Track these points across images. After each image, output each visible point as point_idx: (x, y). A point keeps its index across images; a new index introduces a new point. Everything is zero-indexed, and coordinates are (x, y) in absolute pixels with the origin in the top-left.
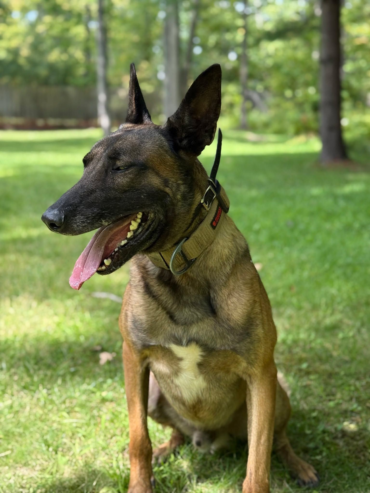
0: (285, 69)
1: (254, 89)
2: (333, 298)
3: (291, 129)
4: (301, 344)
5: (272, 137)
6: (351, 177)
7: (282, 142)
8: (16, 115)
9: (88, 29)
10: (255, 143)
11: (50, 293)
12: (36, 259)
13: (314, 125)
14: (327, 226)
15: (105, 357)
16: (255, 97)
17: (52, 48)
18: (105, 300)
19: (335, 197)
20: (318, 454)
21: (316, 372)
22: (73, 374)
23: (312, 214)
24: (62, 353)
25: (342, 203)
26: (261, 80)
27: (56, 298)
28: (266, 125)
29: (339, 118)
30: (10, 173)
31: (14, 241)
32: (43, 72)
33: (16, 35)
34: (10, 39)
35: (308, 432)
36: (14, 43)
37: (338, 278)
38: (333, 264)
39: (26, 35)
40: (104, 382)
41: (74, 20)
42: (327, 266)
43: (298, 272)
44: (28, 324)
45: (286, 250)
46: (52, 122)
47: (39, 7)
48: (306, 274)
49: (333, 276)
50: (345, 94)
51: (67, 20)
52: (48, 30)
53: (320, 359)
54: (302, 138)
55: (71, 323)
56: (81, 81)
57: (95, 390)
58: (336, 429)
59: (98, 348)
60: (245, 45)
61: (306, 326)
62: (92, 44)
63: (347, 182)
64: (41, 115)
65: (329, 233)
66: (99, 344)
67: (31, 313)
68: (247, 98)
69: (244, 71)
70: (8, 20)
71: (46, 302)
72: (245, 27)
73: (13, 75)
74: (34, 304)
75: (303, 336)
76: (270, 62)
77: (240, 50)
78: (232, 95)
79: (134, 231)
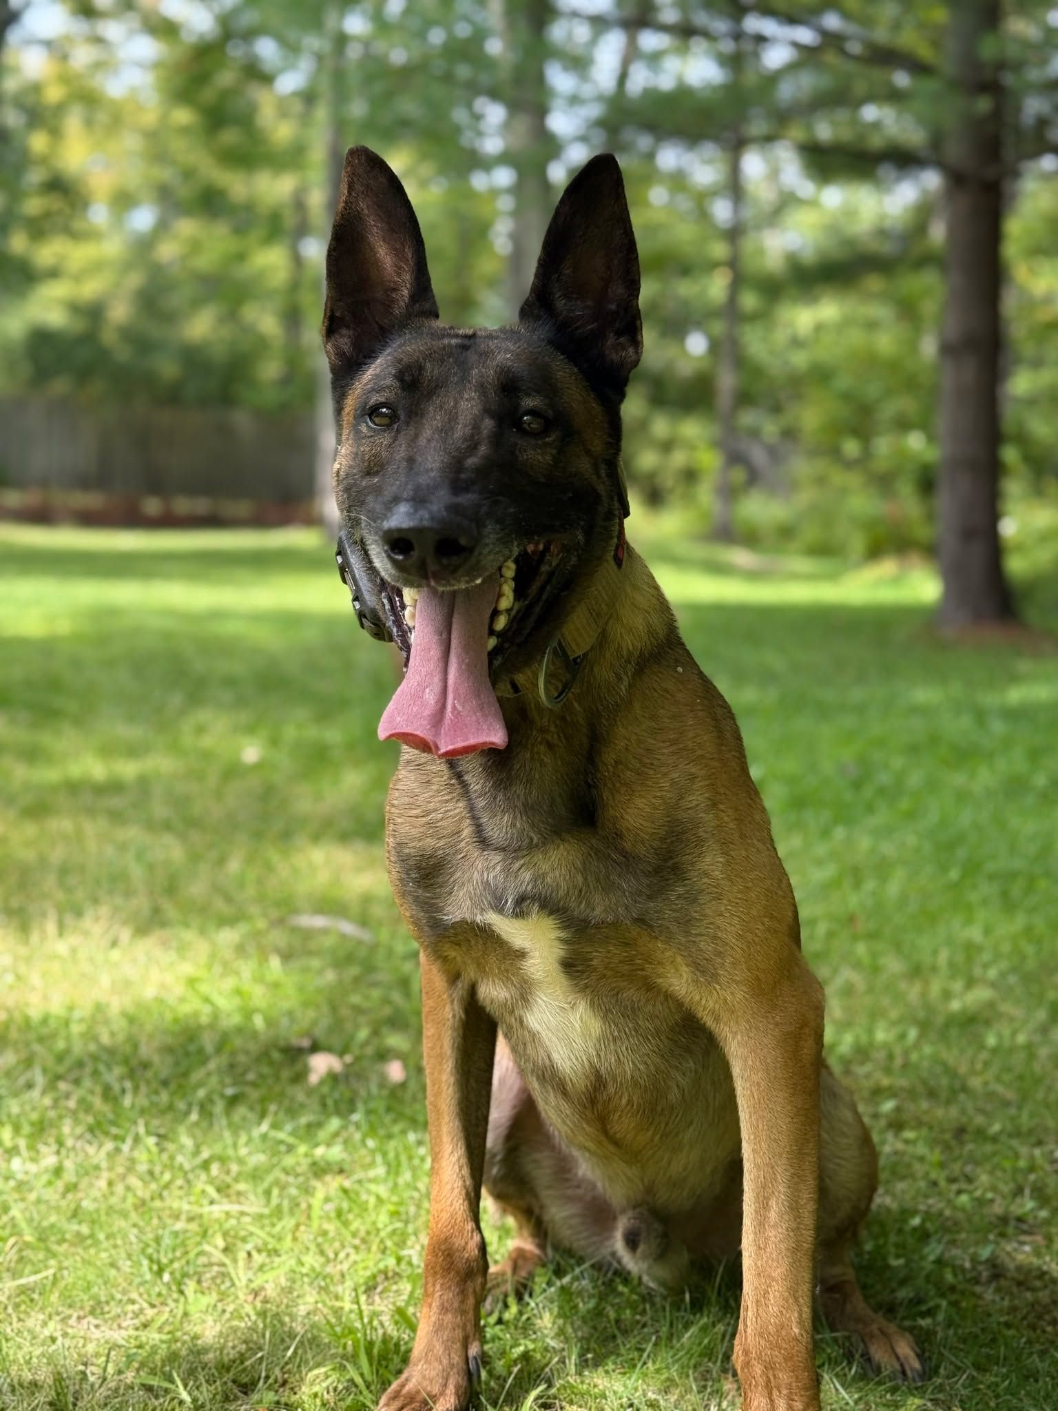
0: (843, 382)
1: (755, 433)
2: (971, 949)
3: (857, 543)
4: (880, 1055)
5: (802, 564)
6: (1024, 666)
7: (832, 577)
8: (84, 483)
9: (297, 260)
10: (753, 575)
11: (171, 911)
12: (132, 833)
13: (923, 532)
14: (958, 779)
15: (321, 1064)
16: (758, 456)
17: (197, 303)
18: (325, 931)
19: (981, 716)
20: (924, 1315)
21: (919, 1124)
22: (233, 1101)
23: (913, 750)
24: (201, 1051)
25: (998, 727)
26: (776, 409)
27: (186, 925)
28: (786, 533)
29: (993, 516)
30: (64, 627)
31: (73, 788)
32: (168, 368)
33: (96, 267)
34: (78, 278)
35: (895, 1263)
36: (90, 289)
37: (985, 902)
38: (972, 868)
39: (127, 266)
40: (319, 1125)
41: (259, 232)
42: (954, 874)
43: (870, 885)
44: (105, 981)
45: (839, 833)
46: (183, 505)
47: (164, 195)
48: (894, 888)
49: (974, 897)
50: (1010, 454)
51: (240, 230)
52: (184, 258)
53: (932, 1094)
54: (887, 567)
55: (230, 983)
56: (270, 397)
57: (291, 1140)
58: (974, 1260)
59: (306, 1043)
60: (731, 311)
61: (894, 1014)
63: (1014, 678)
64: (156, 485)
65: (962, 797)
66: (308, 1034)
67: (115, 955)
68: (735, 458)
69: (727, 381)
70: (77, 225)
71: (158, 934)
72: (733, 264)
73: (84, 374)
74: (125, 934)
75: (882, 1035)
76: (800, 360)
77: (718, 327)
78: (692, 447)
79: (508, 611)
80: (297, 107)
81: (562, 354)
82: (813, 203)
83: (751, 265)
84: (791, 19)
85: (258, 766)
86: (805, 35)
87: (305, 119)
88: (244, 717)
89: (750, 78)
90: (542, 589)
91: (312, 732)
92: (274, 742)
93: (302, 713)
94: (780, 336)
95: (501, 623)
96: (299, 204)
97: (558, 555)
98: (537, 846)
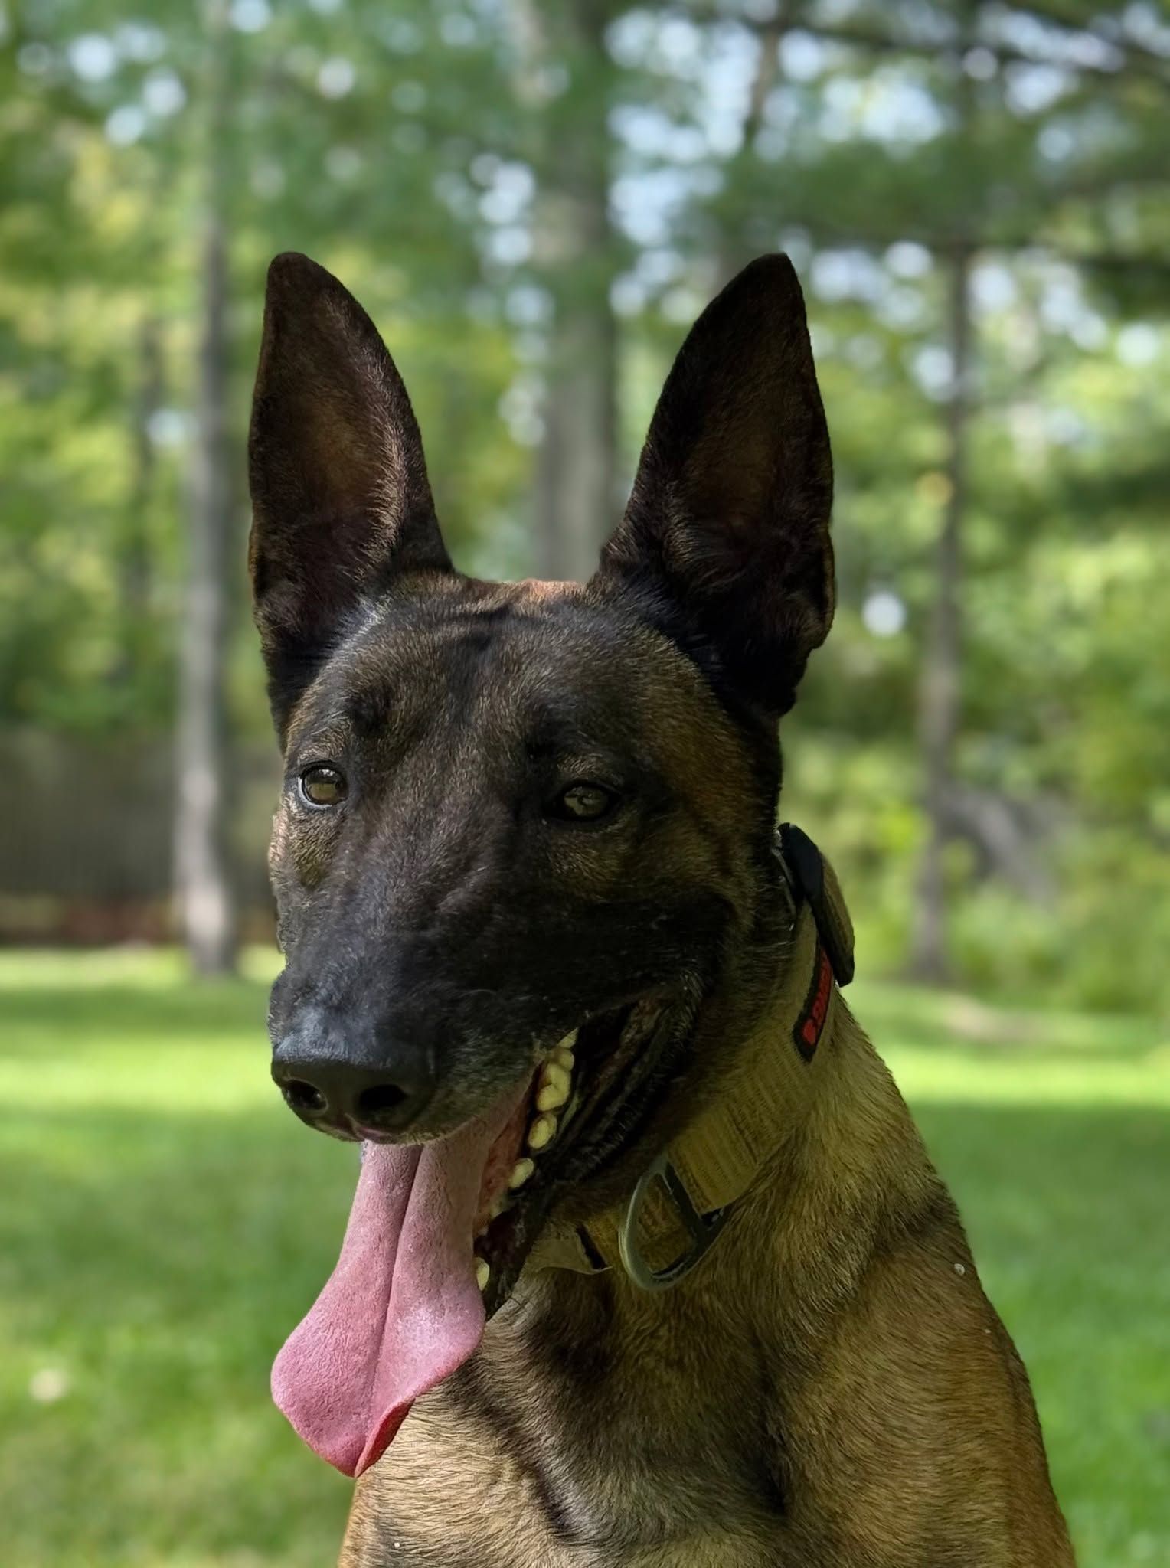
0: (1156, 689)
1: (990, 783)
5: (1075, 1029)
7: (1132, 1053)
9: (145, 453)
10: (983, 1049)
16: (996, 824)
26: (1031, 738)
28: (1046, 969)
41: (74, 400)
51: (37, 397)
62: (160, 522)
68: (951, 827)
69: (940, 687)
72: (954, 469)
76: (1075, 648)
77: (923, 585)
78: (873, 807)
79: (560, 1111)
80: (148, 168)
81: (669, 638)
82: (1103, 357)
83: (983, 469)
84: (1067, 22)
85: (61, 1407)
86: (1087, 50)
87: (163, 187)
88: (36, 1312)
89: (991, 128)
90: (625, 1071)
91: (162, 1343)
92: (92, 1360)
93: (145, 1305)
94: (1040, 602)
95: (542, 1135)
96: (150, 349)
97: (653, 1011)
98: (673, 1536)
